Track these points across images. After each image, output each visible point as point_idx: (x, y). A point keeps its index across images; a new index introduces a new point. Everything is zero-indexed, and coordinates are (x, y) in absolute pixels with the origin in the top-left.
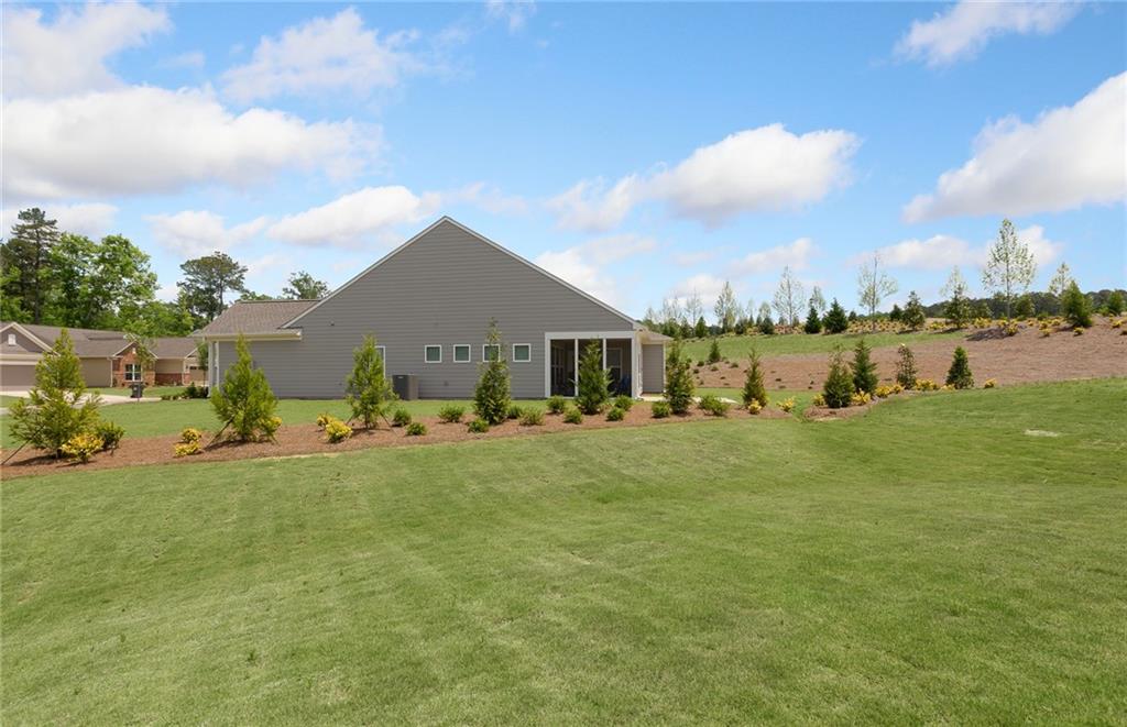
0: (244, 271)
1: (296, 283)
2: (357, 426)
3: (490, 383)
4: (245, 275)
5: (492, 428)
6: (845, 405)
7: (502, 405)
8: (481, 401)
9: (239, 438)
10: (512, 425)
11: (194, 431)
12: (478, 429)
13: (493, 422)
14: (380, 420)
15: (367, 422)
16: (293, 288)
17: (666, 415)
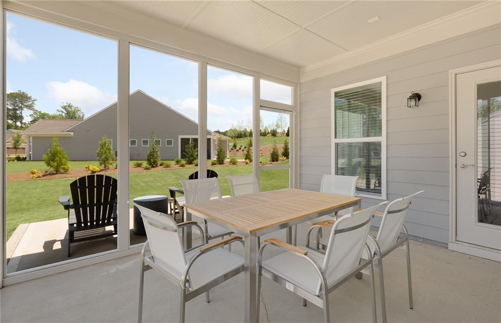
0: (35, 100)
1: (64, 108)
2: (101, 168)
3: (153, 153)
4: (35, 102)
5: (153, 169)
6: (276, 161)
7: (156, 161)
8: (149, 160)
9: (55, 172)
10: (160, 168)
11: (35, 170)
12: (147, 169)
13: (153, 167)
14: (110, 166)
15: (105, 167)
16: (62, 110)
17: (216, 164)
